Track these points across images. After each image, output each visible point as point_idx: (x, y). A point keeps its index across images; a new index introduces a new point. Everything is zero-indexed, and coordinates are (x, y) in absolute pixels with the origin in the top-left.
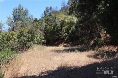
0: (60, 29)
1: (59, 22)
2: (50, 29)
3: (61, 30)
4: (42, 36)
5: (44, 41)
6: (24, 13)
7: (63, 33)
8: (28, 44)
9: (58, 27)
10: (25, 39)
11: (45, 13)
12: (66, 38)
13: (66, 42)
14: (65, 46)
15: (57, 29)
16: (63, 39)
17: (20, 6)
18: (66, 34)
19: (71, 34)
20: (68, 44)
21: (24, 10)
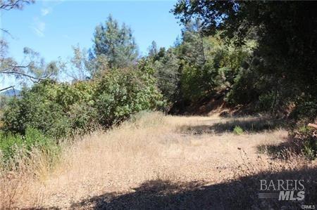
0: (213, 73)
1: (212, 54)
2: (189, 74)
3: (216, 74)
4: (156, 91)
5: (162, 103)
6: (119, 36)
7: (220, 81)
8: (120, 111)
9: (207, 68)
10: (111, 99)
11: (183, 34)
12: (228, 95)
13: (227, 105)
14: (223, 115)
15: (206, 71)
16: (221, 96)
17: (110, 19)
18: (228, 83)
19: (238, 86)
20: (233, 110)
21: (120, 28)
